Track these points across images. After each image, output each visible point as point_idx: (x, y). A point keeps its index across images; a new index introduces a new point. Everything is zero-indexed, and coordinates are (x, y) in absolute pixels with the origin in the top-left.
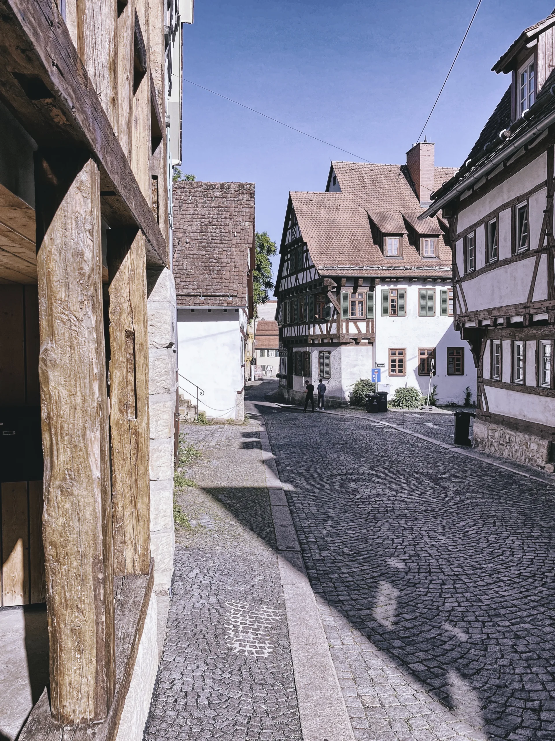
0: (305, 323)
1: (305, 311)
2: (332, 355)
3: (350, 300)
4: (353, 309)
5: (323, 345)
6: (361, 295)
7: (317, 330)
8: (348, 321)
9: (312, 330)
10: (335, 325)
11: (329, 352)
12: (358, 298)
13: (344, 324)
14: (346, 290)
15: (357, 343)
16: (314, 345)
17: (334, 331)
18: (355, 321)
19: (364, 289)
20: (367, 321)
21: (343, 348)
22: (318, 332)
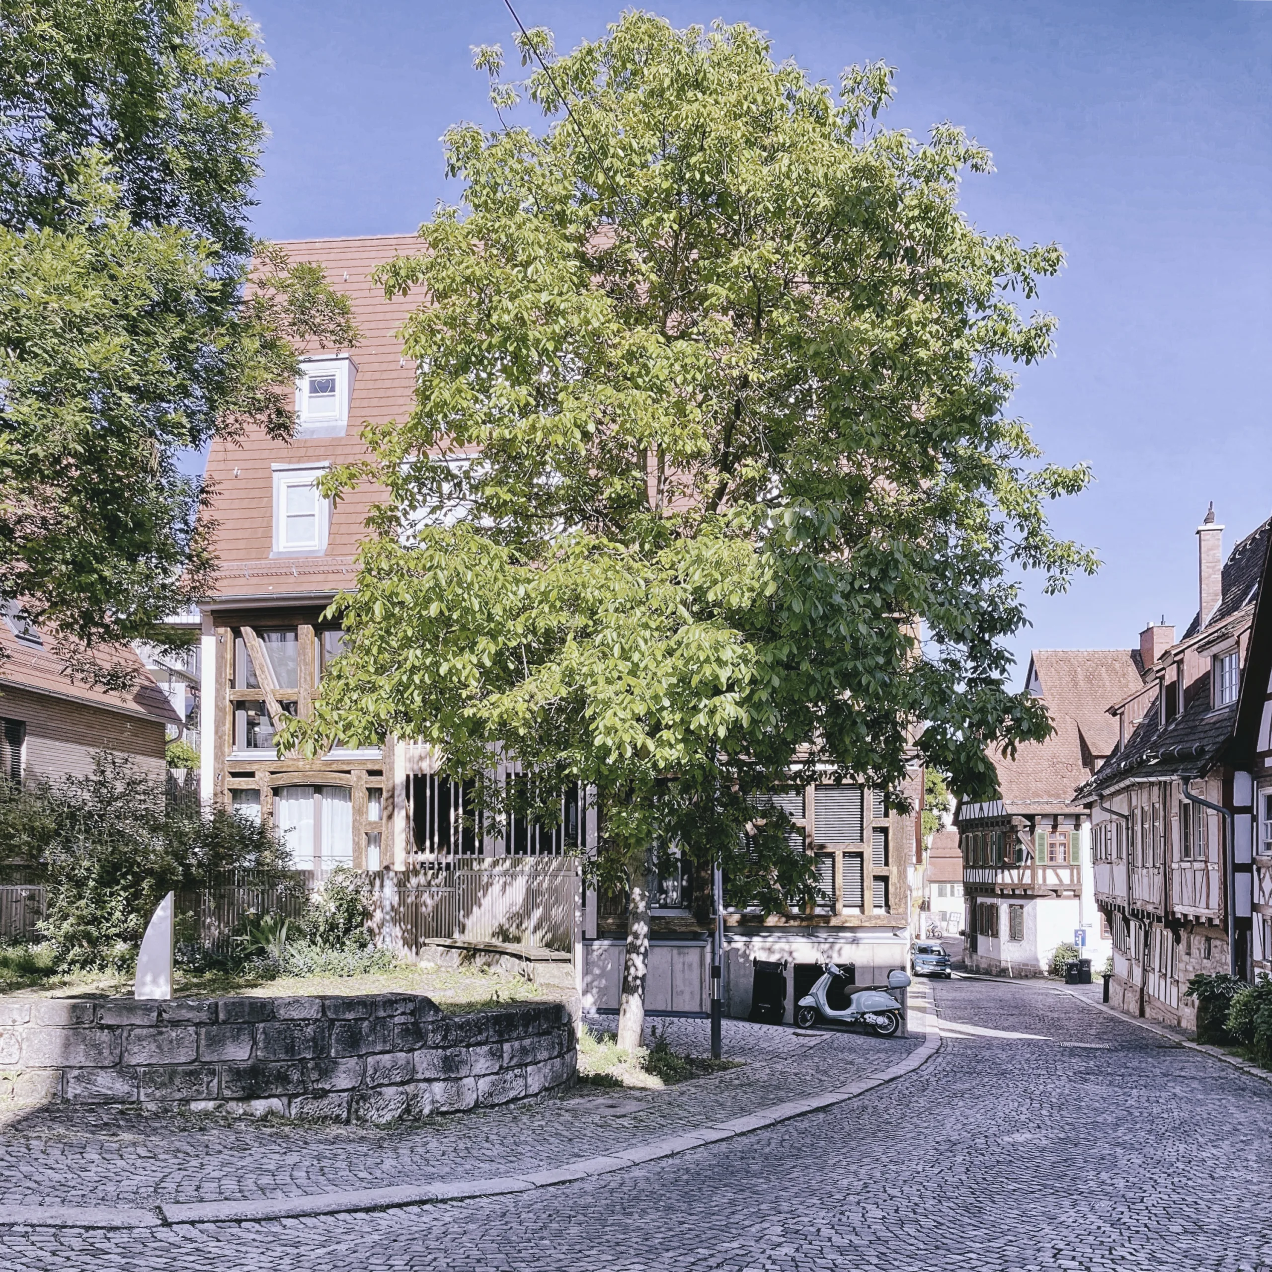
0: (991, 867)
1: (992, 852)
2: (1025, 909)
3: (1048, 840)
4: (1052, 852)
5: (1014, 896)
6: (1063, 834)
7: (1007, 877)
8: (1045, 868)
9: (1000, 876)
10: (1028, 872)
11: (1022, 907)
12: (1059, 838)
13: (1040, 872)
14: (1043, 828)
15: (1058, 896)
16: (1003, 896)
17: (1027, 880)
18: (1054, 868)
19: (1066, 827)
20: (1071, 867)
21: (1039, 901)
22: (1008, 880)
